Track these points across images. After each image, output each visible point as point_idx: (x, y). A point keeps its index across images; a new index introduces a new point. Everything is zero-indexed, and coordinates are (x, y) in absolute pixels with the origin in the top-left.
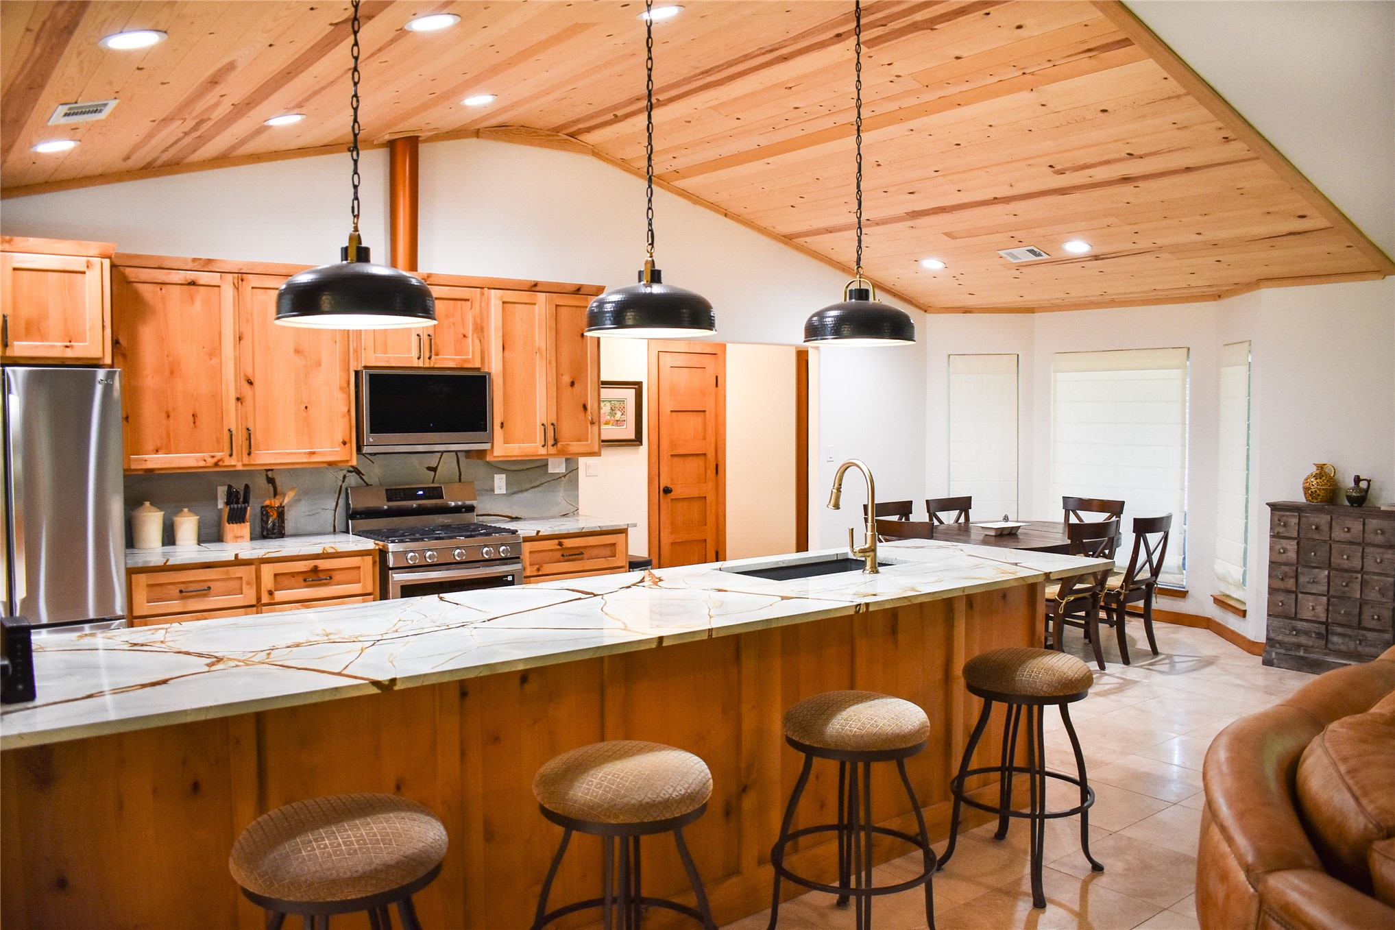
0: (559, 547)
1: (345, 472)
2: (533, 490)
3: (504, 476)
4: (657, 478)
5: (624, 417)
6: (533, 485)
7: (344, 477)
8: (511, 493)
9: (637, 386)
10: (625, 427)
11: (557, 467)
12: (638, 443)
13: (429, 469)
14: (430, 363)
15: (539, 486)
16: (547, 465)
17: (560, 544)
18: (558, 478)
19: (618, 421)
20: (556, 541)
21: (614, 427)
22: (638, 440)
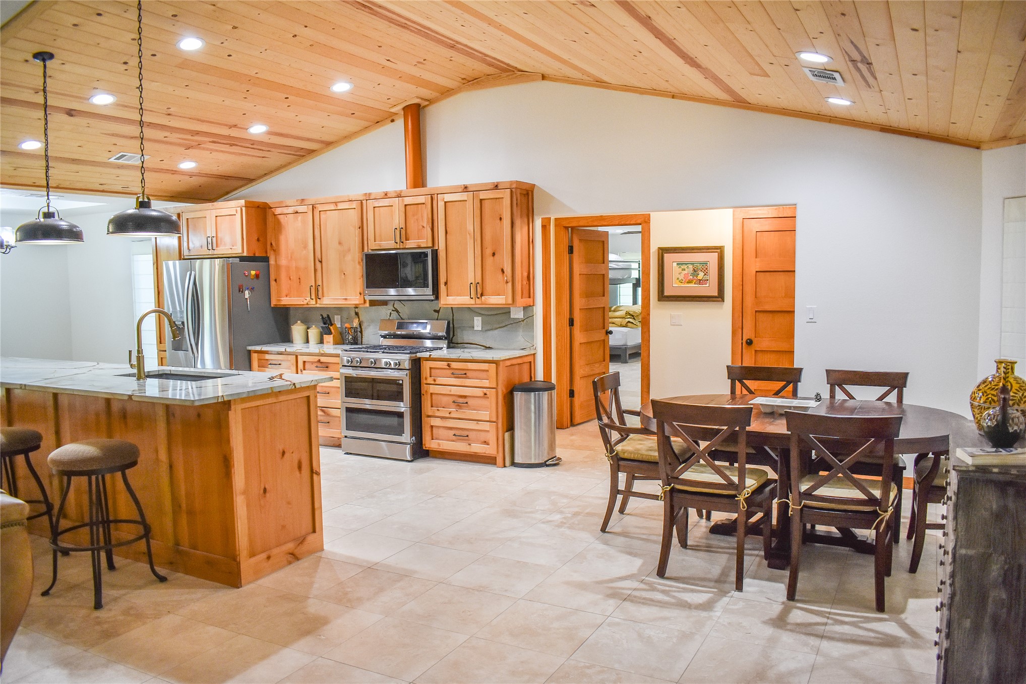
0: (448, 367)
1: (391, 310)
2: (500, 329)
3: (480, 318)
4: (740, 330)
5: (707, 277)
6: (501, 326)
7: (391, 313)
8: (485, 330)
9: (720, 250)
10: (708, 285)
11: (517, 314)
12: (720, 299)
13: (435, 311)
14: (403, 245)
15: (504, 327)
16: (510, 312)
17: (449, 365)
18: (517, 322)
19: (700, 280)
20: (446, 363)
21: (697, 285)
22: (720, 297)
